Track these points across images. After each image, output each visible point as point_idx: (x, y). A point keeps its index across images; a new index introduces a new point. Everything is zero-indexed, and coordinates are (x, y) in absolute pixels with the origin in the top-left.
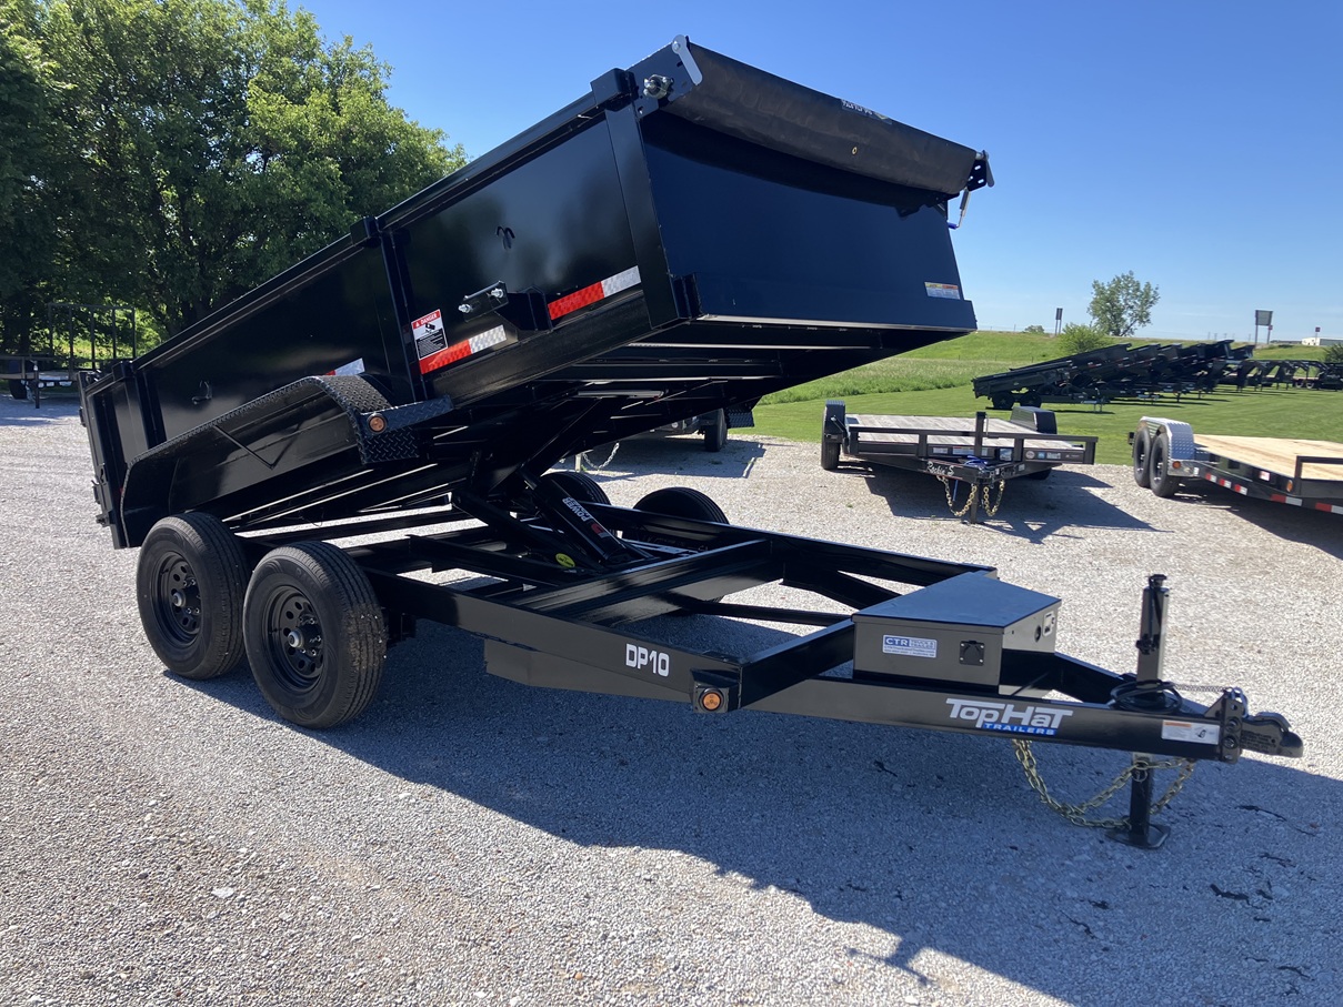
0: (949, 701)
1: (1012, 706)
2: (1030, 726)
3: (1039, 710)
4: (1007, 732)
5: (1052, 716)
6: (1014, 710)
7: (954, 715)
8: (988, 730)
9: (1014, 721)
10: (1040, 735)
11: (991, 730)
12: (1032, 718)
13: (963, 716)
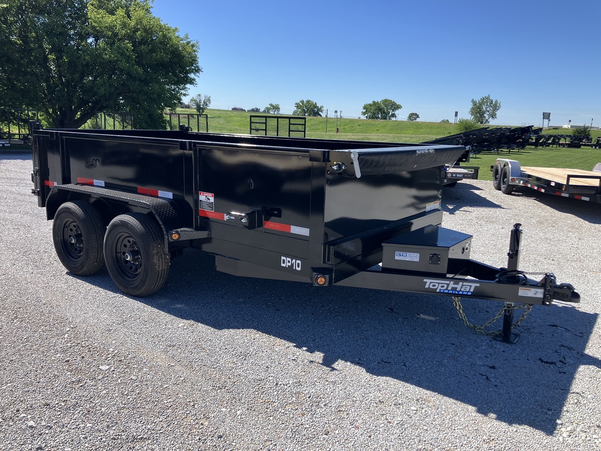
0: (425, 280)
1: (453, 282)
2: (460, 291)
3: (464, 284)
4: (450, 293)
5: (471, 286)
6: (454, 284)
7: (427, 286)
8: (442, 293)
9: (454, 289)
10: (465, 295)
11: (443, 293)
12: (462, 287)
13: (431, 287)
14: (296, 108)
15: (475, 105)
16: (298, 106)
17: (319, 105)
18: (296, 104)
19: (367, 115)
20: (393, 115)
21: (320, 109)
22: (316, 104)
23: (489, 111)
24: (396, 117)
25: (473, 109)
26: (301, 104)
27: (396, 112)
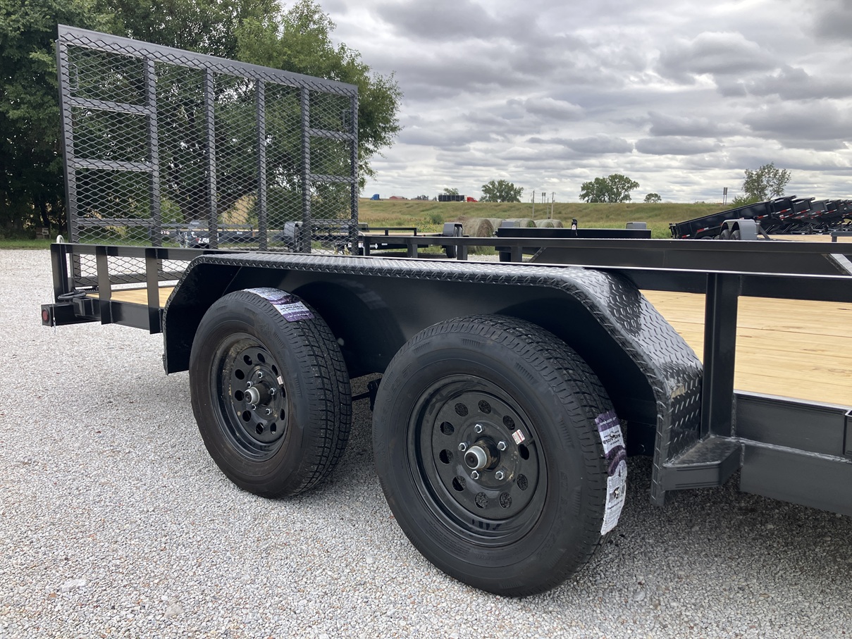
14: (483, 192)
15: (751, 177)
16: (486, 190)
17: (516, 186)
18: (484, 186)
19: (587, 198)
20: (627, 197)
21: (518, 192)
22: (512, 185)
23: (772, 186)
24: (630, 199)
25: (747, 182)
26: (491, 186)
27: (632, 193)
